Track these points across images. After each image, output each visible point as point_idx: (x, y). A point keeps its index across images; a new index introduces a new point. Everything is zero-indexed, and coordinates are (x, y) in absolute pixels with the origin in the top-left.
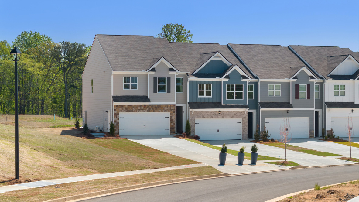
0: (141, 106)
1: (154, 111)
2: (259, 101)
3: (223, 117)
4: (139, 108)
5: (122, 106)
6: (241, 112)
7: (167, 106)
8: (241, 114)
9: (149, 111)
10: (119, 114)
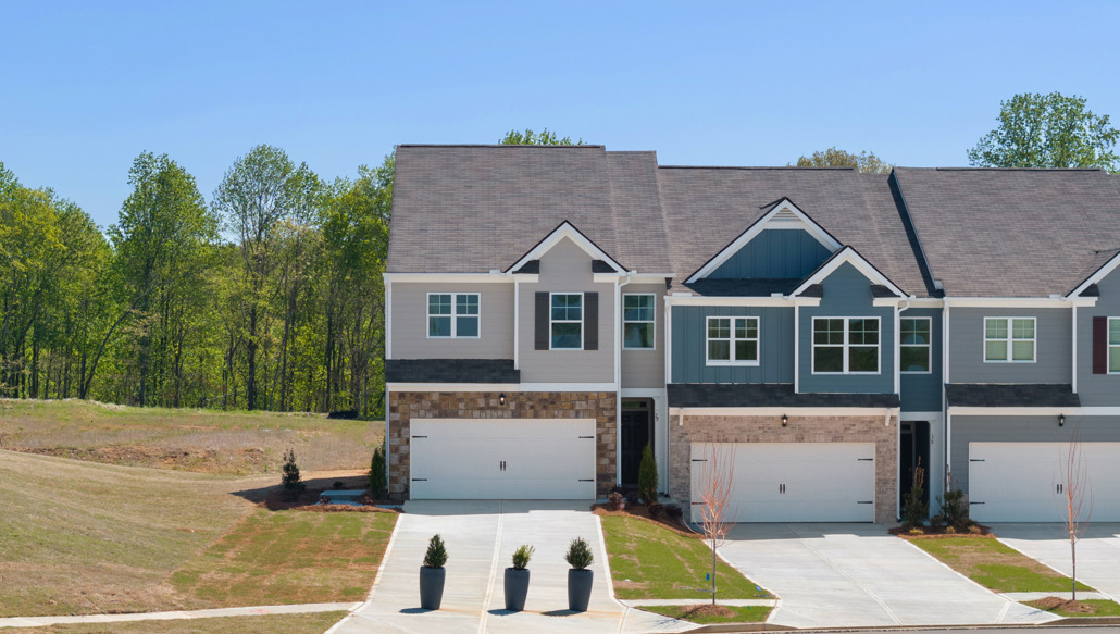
0: (487, 396)
1: (536, 416)
2: (946, 379)
3: (800, 439)
4: (481, 403)
5: (419, 396)
6: (872, 421)
7: (585, 396)
8: (868, 429)
9: (517, 414)
10: (407, 425)
